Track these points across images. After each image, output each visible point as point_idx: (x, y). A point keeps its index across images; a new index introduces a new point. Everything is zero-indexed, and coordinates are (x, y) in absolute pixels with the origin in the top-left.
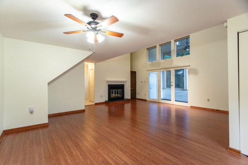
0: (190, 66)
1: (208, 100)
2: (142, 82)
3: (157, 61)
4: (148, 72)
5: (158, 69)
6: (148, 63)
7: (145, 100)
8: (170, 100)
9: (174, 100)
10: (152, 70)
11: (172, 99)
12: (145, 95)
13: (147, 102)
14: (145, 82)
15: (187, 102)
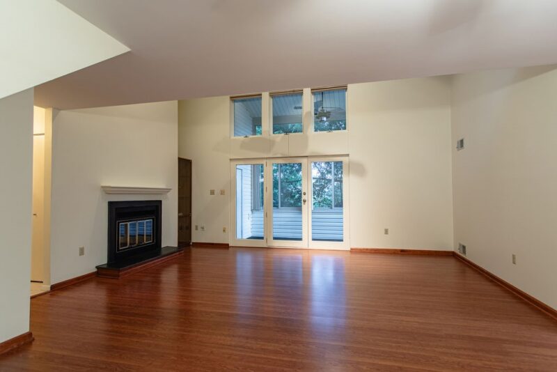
0: (348, 155)
1: (386, 232)
2: (212, 192)
3: (264, 135)
4: (233, 163)
5: (267, 158)
6: (233, 137)
7: (226, 246)
8: (300, 239)
9: (310, 238)
10: (245, 160)
11: (304, 236)
12: (224, 231)
13: (230, 249)
14: (222, 193)
15: (342, 240)
